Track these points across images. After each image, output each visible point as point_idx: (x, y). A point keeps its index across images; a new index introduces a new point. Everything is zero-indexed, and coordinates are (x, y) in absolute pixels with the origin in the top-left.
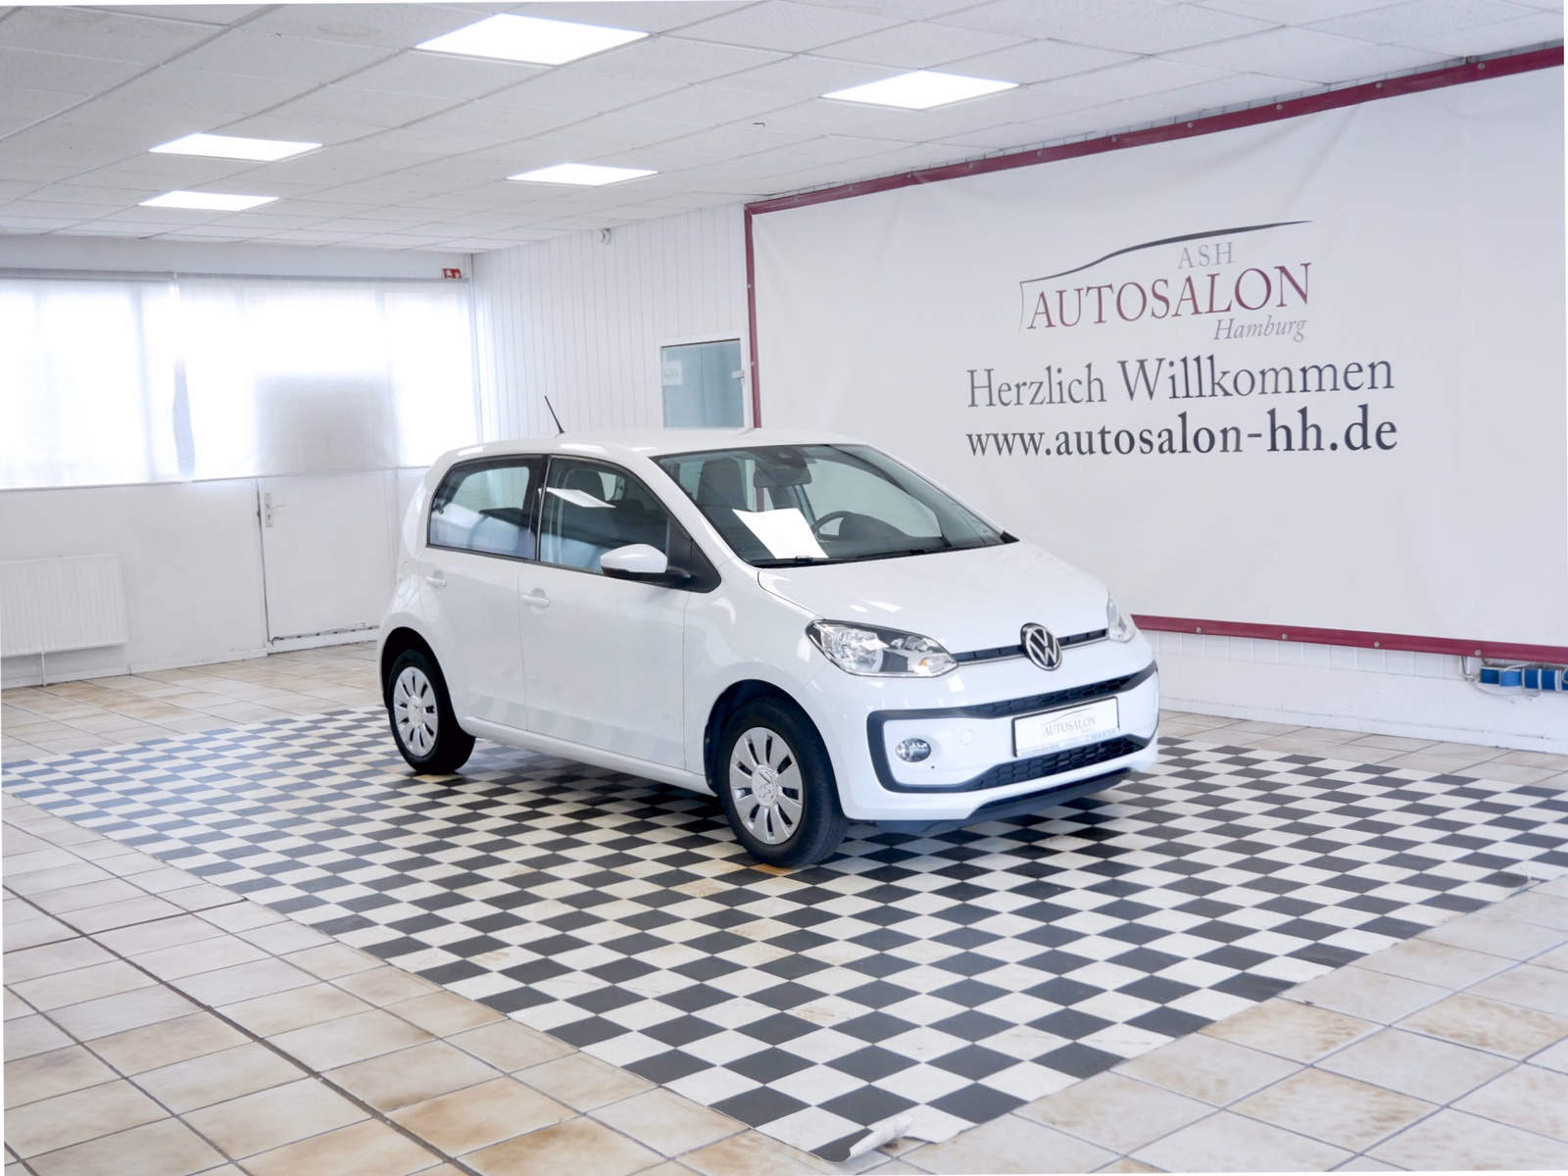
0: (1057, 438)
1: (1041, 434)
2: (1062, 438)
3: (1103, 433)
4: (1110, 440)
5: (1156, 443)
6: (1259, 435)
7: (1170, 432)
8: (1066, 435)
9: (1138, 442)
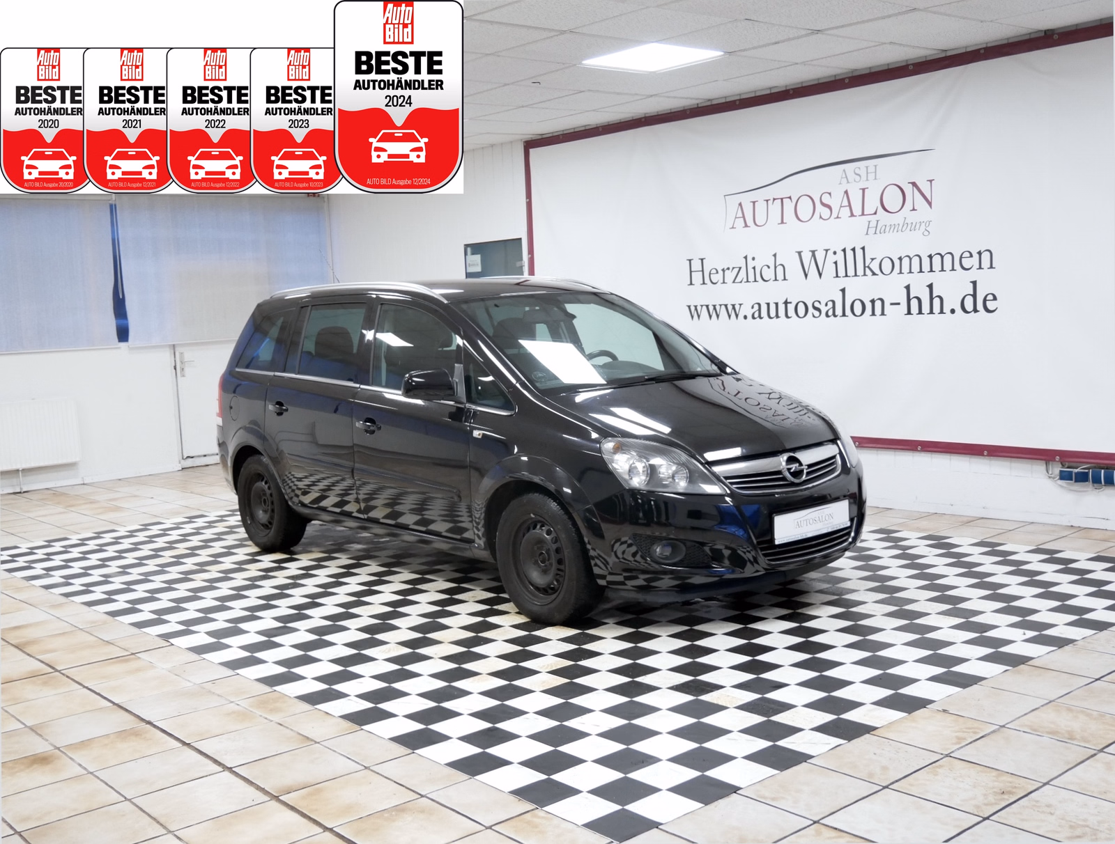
0: (753, 307)
1: (740, 305)
2: (756, 307)
3: (786, 303)
4: (791, 308)
5: (824, 310)
6: (899, 304)
7: (834, 302)
8: (759, 304)
9: (811, 310)
